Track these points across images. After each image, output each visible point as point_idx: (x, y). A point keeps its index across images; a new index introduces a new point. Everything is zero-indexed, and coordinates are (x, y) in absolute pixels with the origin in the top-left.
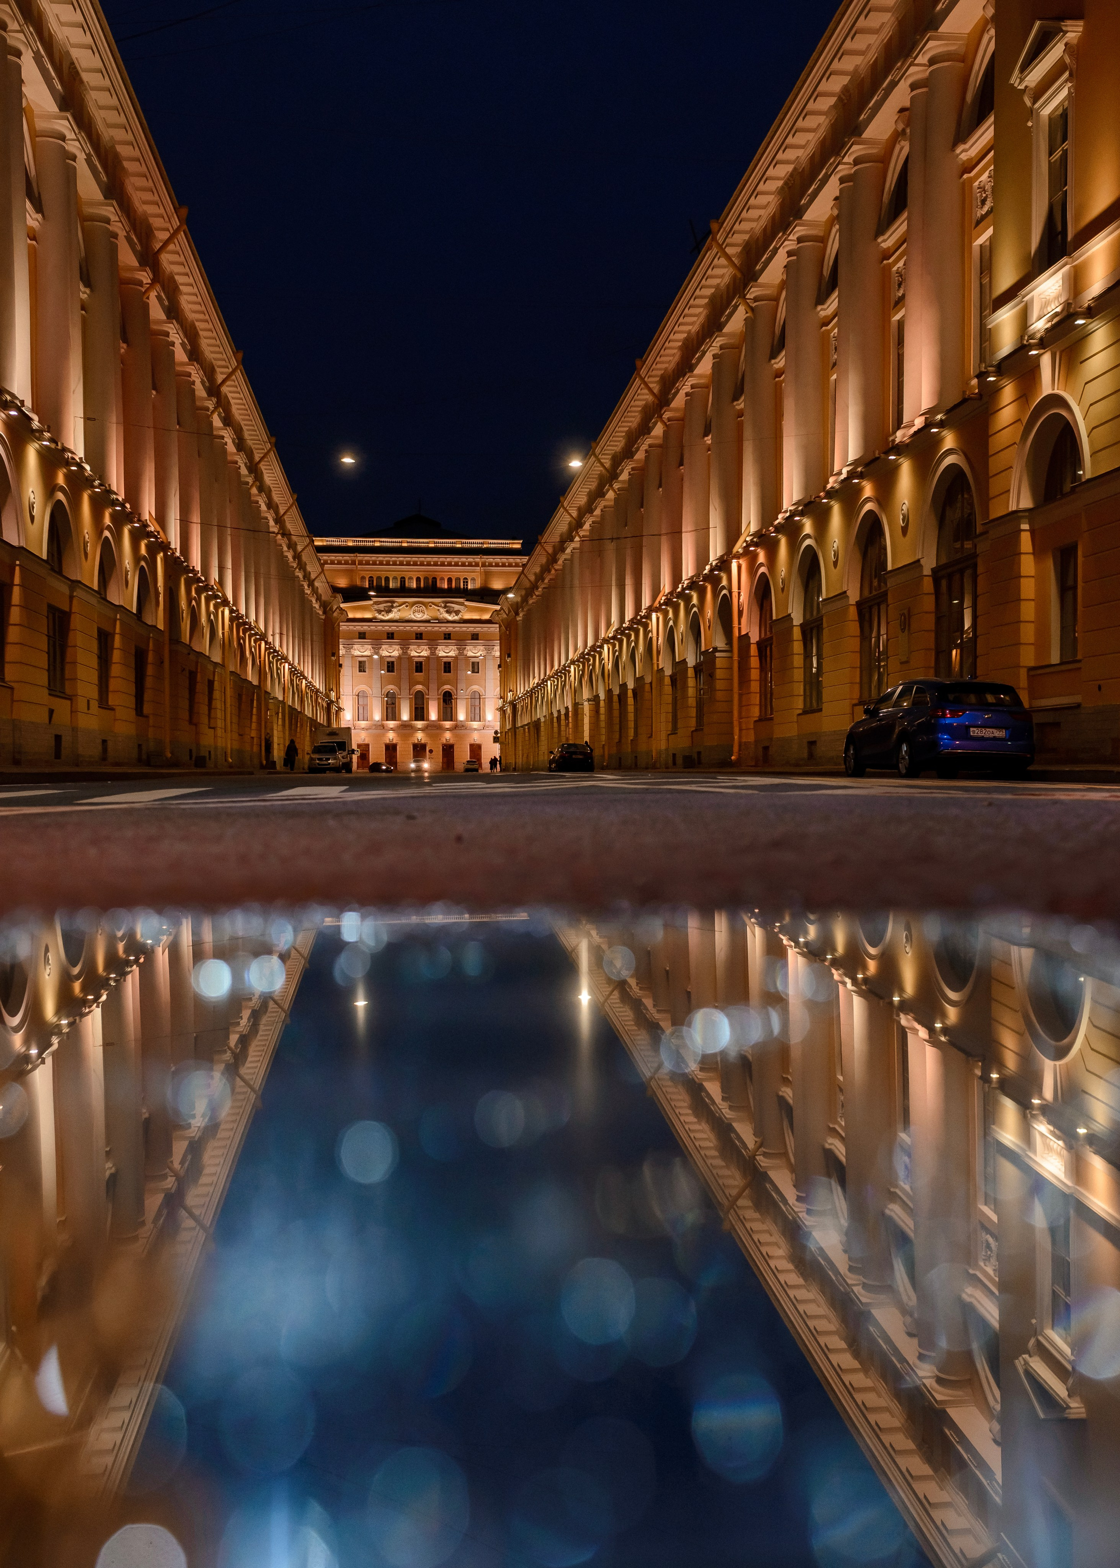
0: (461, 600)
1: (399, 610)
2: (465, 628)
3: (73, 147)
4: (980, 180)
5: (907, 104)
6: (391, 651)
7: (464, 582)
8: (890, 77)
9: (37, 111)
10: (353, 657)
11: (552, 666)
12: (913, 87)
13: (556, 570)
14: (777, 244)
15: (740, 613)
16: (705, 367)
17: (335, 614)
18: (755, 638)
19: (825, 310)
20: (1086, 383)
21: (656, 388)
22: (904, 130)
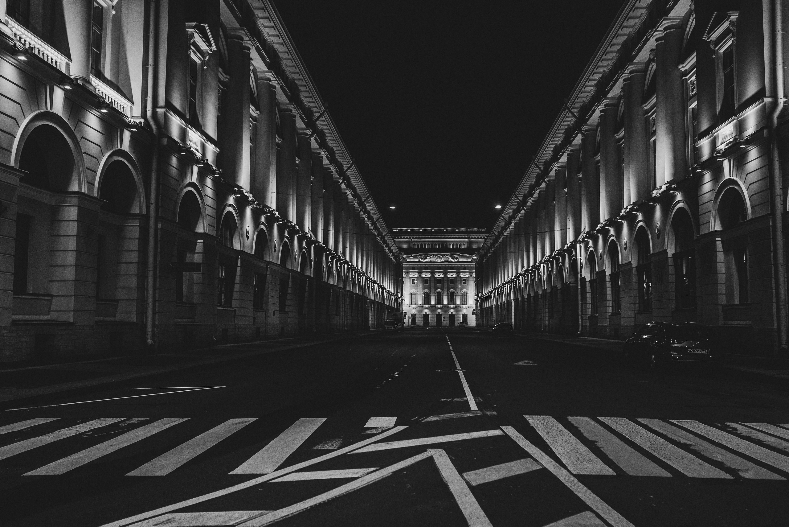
0: (458, 253)
1: (430, 258)
2: (459, 265)
3: (274, 83)
4: (691, 79)
5: (655, 47)
6: (426, 275)
7: (459, 245)
8: (646, 36)
9: (258, 70)
10: (410, 277)
11: (498, 284)
12: (657, 40)
13: (499, 242)
14: (595, 107)
15: (581, 268)
16: (564, 159)
17: (401, 260)
18: (588, 278)
19: (618, 135)
20: (747, 174)
21: (541, 167)
22: (653, 59)
